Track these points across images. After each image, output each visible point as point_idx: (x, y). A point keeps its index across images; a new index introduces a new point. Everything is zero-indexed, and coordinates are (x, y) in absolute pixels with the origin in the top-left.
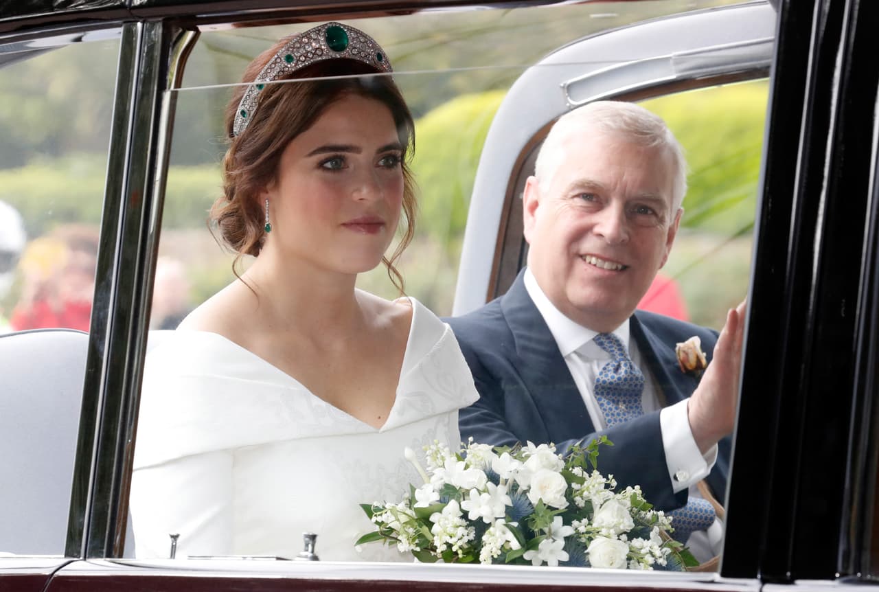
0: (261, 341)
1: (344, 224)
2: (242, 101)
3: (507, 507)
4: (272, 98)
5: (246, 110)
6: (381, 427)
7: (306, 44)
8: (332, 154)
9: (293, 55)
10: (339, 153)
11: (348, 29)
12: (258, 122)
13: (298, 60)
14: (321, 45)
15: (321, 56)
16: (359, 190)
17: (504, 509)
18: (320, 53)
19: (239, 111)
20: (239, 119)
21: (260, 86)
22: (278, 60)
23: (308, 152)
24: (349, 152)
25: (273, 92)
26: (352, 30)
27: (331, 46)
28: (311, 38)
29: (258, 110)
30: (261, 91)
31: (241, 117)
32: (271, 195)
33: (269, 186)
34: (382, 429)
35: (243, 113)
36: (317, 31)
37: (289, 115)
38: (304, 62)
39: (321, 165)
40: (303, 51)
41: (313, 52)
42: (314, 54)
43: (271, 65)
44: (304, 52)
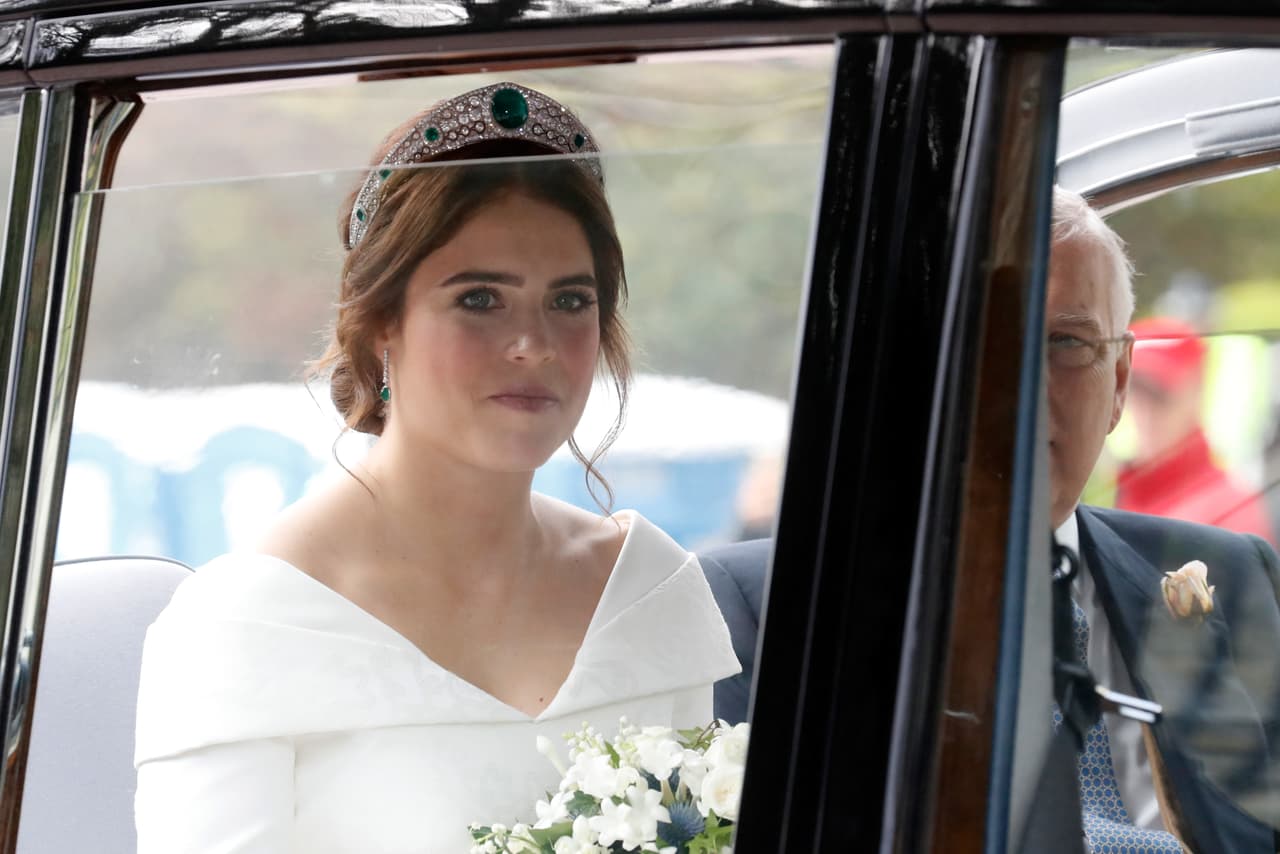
0: (354, 573)
1: (495, 398)
2: (359, 197)
3: (660, 824)
4: (398, 193)
5: (363, 210)
6: (540, 712)
7: (461, 113)
8: (476, 284)
9: (438, 129)
10: (490, 285)
11: (531, 95)
12: (378, 229)
13: (446, 138)
14: (483, 117)
15: (481, 133)
16: (515, 343)
17: (654, 827)
18: (482, 128)
19: (355, 211)
20: (355, 223)
21: (384, 173)
22: (416, 136)
23: (442, 281)
24: (502, 283)
25: (401, 183)
26: (536, 96)
27: (499, 119)
28: (469, 105)
29: (379, 210)
30: (385, 182)
31: (357, 220)
32: (391, 343)
33: (389, 330)
34: (540, 717)
35: (360, 214)
36: (481, 93)
37: (416, 220)
38: (454, 140)
39: (460, 301)
40: (454, 124)
41: (470, 126)
42: (470, 130)
43: (404, 143)
44: (457, 125)
